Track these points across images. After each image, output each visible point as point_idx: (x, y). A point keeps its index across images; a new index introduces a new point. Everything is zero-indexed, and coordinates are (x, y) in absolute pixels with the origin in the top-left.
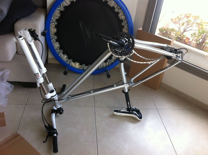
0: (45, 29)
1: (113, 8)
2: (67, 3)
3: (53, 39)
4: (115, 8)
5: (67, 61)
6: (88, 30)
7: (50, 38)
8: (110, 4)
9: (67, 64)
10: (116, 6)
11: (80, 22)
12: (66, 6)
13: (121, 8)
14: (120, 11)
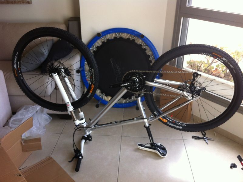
0: (81, 67)
1: (141, 45)
2: (99, 44)
3: (87, 75)
4: (142, 45)
5: (100, 95)
6: (118, 66)
7: (85, 75)
8: (137, 42)
9: (100, 98)
10: (143, 43)
11: (111, 59)
12: (98, 46)
13: (147, 45)
14: (147, 47)
